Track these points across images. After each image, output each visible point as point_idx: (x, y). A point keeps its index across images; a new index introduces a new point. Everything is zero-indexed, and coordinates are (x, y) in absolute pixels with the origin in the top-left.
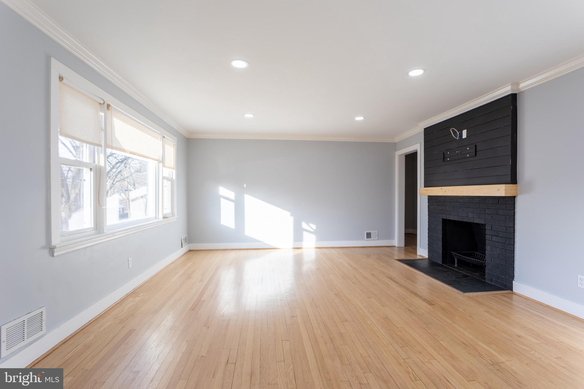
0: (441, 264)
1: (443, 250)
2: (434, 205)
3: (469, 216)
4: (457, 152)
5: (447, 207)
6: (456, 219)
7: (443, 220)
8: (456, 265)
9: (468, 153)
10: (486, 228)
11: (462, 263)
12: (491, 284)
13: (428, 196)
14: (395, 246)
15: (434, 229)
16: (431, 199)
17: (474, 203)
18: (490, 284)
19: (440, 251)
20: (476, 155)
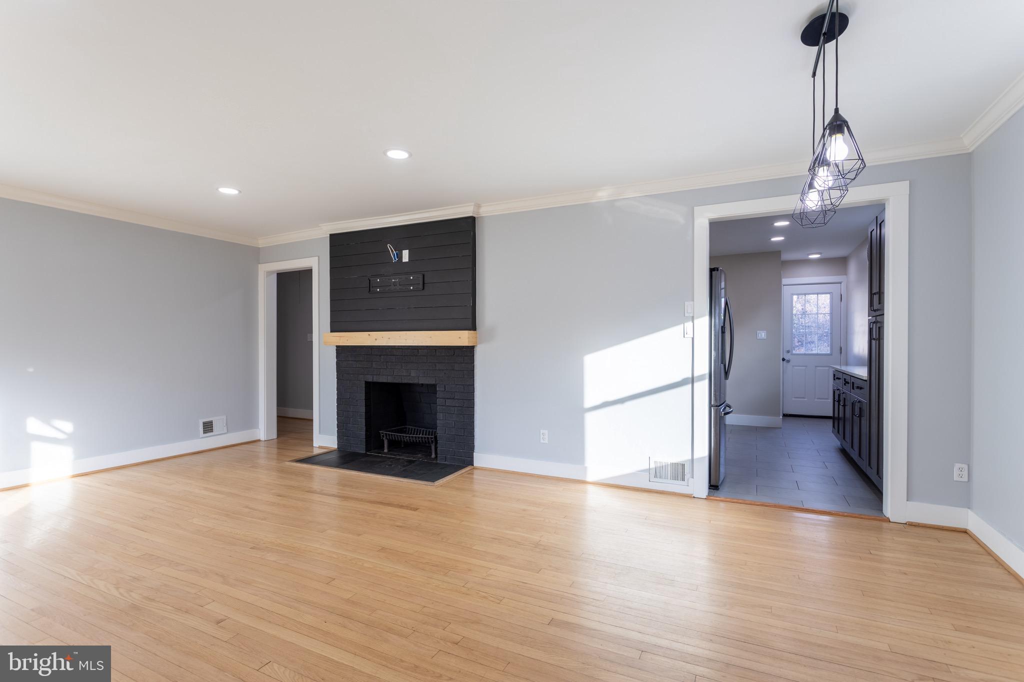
0: (364, 452)
1: (366, 431)
2: (349, 361)
3: (411, 375)
4: (393, 280)
5: (374, 363)
6: (390, 381)
7: (366, 383)
8: (386, 450)
9: (411, 285)
10: (438, 389)
11: (395, 445)
12: (446, 464)
13: (336, 346)
14: (259, 441)
15: (350, 399)
16: (342, 352)
17: (420, 356)
18: (444, 464)
19: (363, 433)
20: (423, 289)
